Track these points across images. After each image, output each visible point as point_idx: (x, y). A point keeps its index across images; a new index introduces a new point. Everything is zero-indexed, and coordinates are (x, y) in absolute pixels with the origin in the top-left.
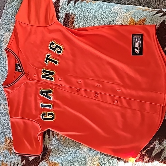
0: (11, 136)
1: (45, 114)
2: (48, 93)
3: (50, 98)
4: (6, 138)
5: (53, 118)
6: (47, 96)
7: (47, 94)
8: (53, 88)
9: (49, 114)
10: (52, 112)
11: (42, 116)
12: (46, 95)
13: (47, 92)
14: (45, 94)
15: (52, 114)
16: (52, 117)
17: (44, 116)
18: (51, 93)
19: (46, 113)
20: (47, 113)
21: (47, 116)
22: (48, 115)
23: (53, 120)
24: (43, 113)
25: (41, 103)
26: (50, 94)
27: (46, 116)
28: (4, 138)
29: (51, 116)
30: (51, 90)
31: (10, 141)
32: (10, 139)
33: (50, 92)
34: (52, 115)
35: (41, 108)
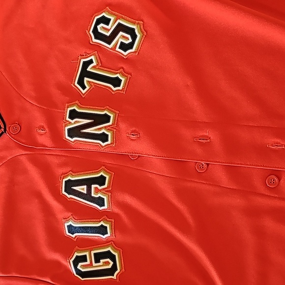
1: (84, 259)
2: (93, 186)
3: (100, 202)
5: (114, 268)
6: (88, 196)
7: (89, 189)
8: (108, 169)
9: (98, 258)
10: (109, 249)
11: (76, 263)
12: (85, 192)
13: (88, 182)
14: (83, 189)
15: (108, 255)
16: (110, 267)
17: (80, 264)
18: (106, 186)
19: (87, 253)
20: (93, 252)
21: (94, 264)
22: (97, 261)
23: (114, 277)
24: (76, 254)
25: (70, 223)
26: (100, 188)
27: (91, 265)
29: (108, 263)
30: (102, 173)
33: (101, 181)
34: (108, 260)
35: (69, 238)
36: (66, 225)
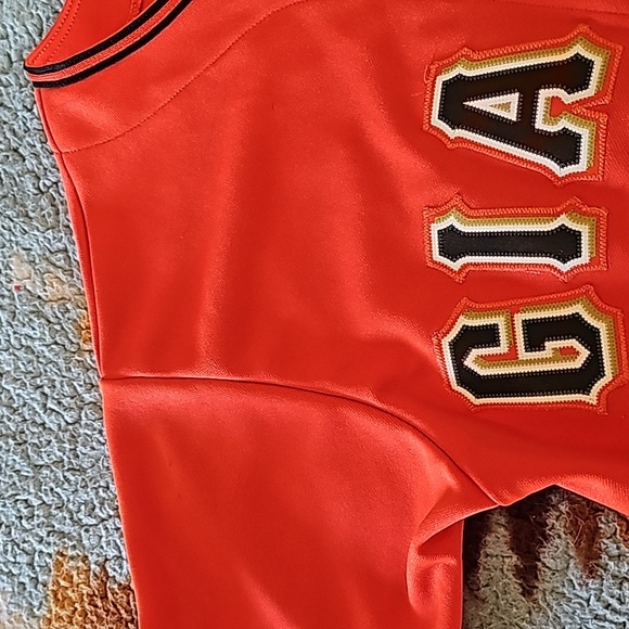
0: (112, 553)
1: (488, 336)
2: (544, 94)
3: (564, 147)
4: (59, 565)
7: (527, 108)
9: (537, 334)
10: (577, 309)
11: (460, 348)
12: (512, 115)
13: (526, 83)
14: (505, 106)
15: (573, 327)
16: (577, 364)
19: (500, 321)
20: (519, 318)
21: (523, 354)
22: (534, 343)
23: (591, 398)
24: (463, 321)
25: (452, 220)
26: (568, 98)
27: (512, 356)
28: (46, 569)
29: (571, 353)
30: (578, 49)
31: (104, 597)
32: (104, 578)
34: (573, 343)
35: (441, 273)
36: (436, 228)
